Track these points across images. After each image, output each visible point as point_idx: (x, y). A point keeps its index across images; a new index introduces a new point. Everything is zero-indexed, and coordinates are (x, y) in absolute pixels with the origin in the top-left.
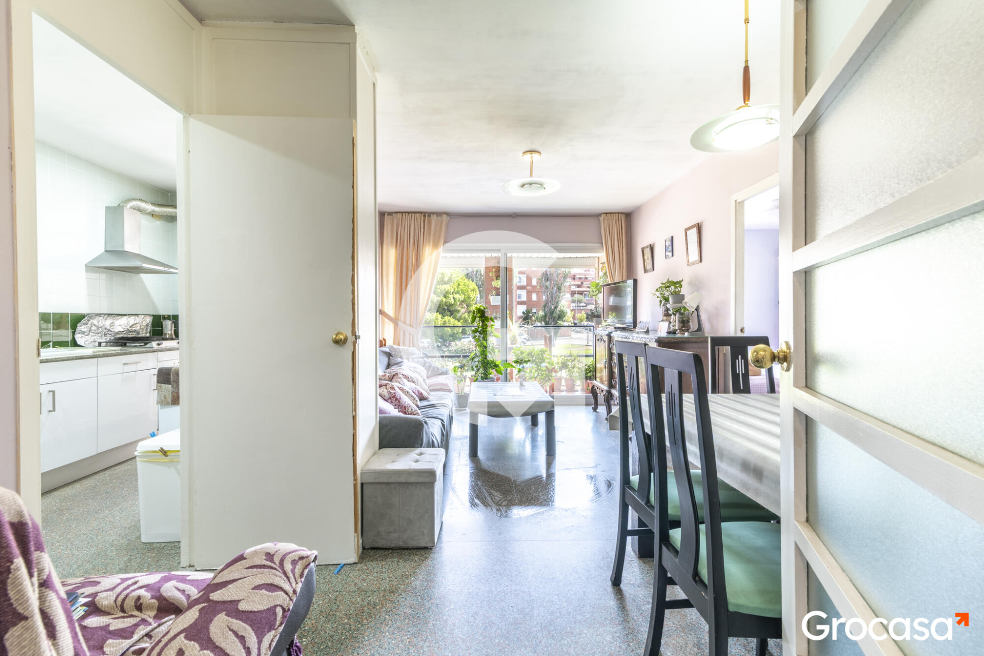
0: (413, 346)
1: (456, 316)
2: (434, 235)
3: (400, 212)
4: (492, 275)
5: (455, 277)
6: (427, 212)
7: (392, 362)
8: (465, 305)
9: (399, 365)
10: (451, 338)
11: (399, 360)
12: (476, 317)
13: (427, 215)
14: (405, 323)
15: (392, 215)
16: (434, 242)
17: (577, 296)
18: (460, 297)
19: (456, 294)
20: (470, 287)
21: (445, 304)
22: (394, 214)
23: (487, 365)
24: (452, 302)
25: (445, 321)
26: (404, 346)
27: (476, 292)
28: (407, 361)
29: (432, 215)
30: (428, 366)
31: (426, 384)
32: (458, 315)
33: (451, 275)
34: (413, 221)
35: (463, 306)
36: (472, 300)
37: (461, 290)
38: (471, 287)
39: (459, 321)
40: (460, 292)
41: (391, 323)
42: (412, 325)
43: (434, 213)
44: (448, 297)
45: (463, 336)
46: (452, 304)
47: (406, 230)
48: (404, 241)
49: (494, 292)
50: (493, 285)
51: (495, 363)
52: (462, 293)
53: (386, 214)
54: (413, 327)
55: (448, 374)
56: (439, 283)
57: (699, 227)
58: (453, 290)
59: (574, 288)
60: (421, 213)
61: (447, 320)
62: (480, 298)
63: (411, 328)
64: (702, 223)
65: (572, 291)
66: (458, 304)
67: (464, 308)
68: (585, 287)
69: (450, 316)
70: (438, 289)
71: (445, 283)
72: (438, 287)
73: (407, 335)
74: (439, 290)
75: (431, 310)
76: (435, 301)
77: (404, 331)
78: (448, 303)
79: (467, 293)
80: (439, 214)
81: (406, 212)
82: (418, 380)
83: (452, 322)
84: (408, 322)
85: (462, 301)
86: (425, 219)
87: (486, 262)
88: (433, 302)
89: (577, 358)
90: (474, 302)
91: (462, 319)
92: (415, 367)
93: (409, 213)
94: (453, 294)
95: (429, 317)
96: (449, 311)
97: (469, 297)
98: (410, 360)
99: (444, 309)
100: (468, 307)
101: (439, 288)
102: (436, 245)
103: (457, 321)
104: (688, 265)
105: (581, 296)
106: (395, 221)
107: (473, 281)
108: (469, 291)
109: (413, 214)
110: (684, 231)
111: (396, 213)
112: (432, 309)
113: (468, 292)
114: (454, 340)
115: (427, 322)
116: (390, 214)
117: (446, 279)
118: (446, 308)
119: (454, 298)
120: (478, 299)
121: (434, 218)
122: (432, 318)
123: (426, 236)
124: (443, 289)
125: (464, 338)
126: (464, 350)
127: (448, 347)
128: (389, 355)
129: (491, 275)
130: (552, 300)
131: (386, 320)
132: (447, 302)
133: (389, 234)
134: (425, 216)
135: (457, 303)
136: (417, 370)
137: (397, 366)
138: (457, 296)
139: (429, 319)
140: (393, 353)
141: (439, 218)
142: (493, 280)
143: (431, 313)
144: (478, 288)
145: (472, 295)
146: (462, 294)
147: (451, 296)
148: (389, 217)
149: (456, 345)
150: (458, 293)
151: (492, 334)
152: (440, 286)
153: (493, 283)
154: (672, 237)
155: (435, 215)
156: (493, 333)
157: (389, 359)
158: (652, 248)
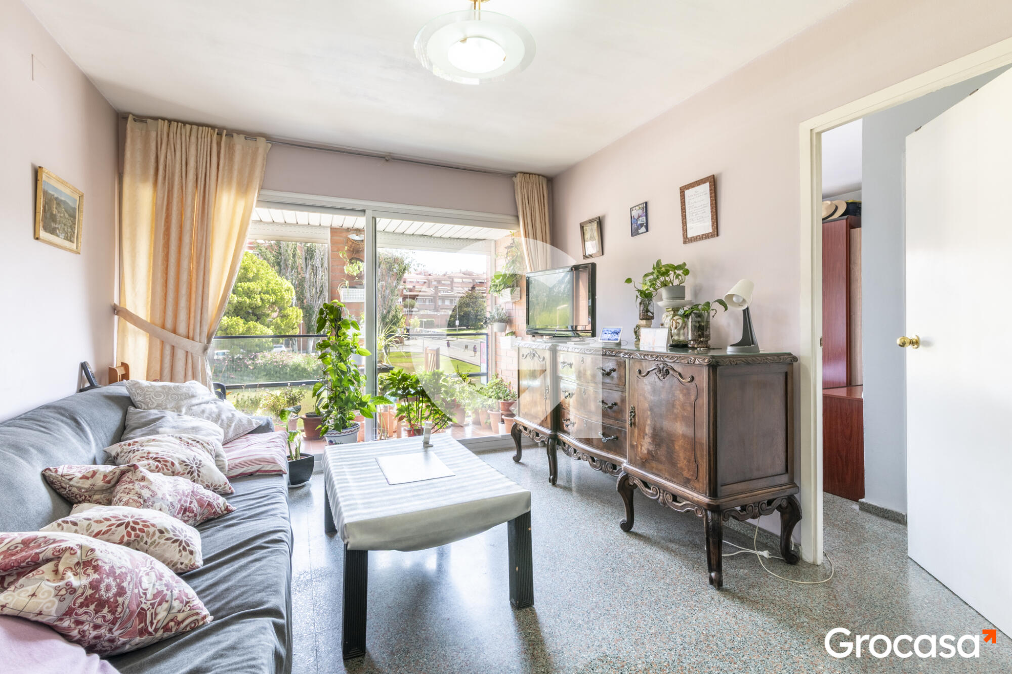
0: (194, 377)
1: (265, 320)
2: (241, 172)
3: (163, 119)
4: (343, 255)
5: (263, 274)
6: (223, 128)
7: (131, 422)
8: (276, 308)
9: (152, 426)
10: (258, 349)
11: (154, 413)
12: (325, 321)
13: (225, 132)
14: (174, 331)
15: (146, 122)
16: (240, 184)
17: (408, 301)
18: (272, 298)
19: (264, 294)
20: (283, 287)
21: (249, 307)
22: (149, 121)
23: (346, 404)
24: (259, 303)
25: (249, 328)
26: (172, 380)
27: (291, 292)
28: (175, 414)
29: (235, 135)
30: (227, 418)
31: (221, 468)
32: (268, 320)
33: (258, 271)
34: (193, 139)
35: (274, 308)
36: (287, 302)
37: (272, 290)
38: (285, 287)
39: (268, 327)
40: (271, 292)
41: (141, 331)
42: (191, 335)
43: (239, 132)
44: (254, 298)
45: (274, 345)
46: (260, 307)
47: (178, 154)
48: (173, 174)
49: (347, 282)
50: (346, 272)
51: (361, 399)
52: (273, 293)
53: (130, 118)
54: (193, 339)
55: (272, 431)
56: (241, 280)
57: (714, 182)
58: (260, 289)
59: (405, 292)
60: (213, 127)
61: (252, 326)
62: (297, 299)
63: (190, 341)
64: (720, 174)
65: (404, 295)
66: (267, 306)
67: (276, 311)
68: (417, 291)
69: (256, 321)
70: (239, 287)
71: (249, 280)
72: (239, 284)
73: (180, 355)
74: (240, 289)
75: (228, 313)
76: (235, 301)
77: (173, 347)
78: (254, 305)
79: (279, 294)
80: (251, 136)
81: (178, 121)
82: (200, 465)
83: (259, 329)
84: (182, 328)
85: (273, 303)
86: (221, 140)
87: (332, 236)
88: (232, 304)
89: (467, 378)
90: (289, 305)
91: (272, 325)
92: (195, 429)
93: (185, 123)
94: (260, 294)
95: (226, 322)
96: (254, 314)
97: (282, 298)
98: (184, 410)
99: (248, 313)
100: (280, 310)
101: (241, 287)
102: (244, 188)
103: (266, 327)
104: (685, 242)
105: (413, 301)
106: (153, 134)
107: (287, 279)
108: (283, 291)
109: (195, 127)
110: (679, 191)
111: (156, 119)
112: (230, 312)
113: (281, 292)
114: (261, 351)
115: (223, 328)
116: (141, 119)
117: (251, 275)
118: (251, 311)
119: (261, 299)
120: (294, 302)
121: (239, 141)
122: (230, 323)
123: (223, 170)
124: (246, 288)
125: (275, 347)
126: (276, 362)
127: (253, 359)
128: (125, 403)
129: (341, 255)
130: (385, 303)
131: (130, 326)
132: (252, 304)
133: (139, 157)
134: (220, 134)
135: (265, 306)
136: (199, 437)
137: (145, 429)
138: (266, 297)
139: (226, 325)
140: (138, 399)
141: (249, 141)
142: (344, 264)
143: (228, 317)
144: (295, 287)
145: (287, 296)
146: (273, 295)
147: (258, 297)
148: (138, 124)
149: (264, 357)
150: (267, 292)
151: (354, 350)
152: (243, 284)
153: (345, 267)
154: (646, 203)
155: (242, 137)
156: (356, 347)
157: (125, 413)
158: (600, 223)
